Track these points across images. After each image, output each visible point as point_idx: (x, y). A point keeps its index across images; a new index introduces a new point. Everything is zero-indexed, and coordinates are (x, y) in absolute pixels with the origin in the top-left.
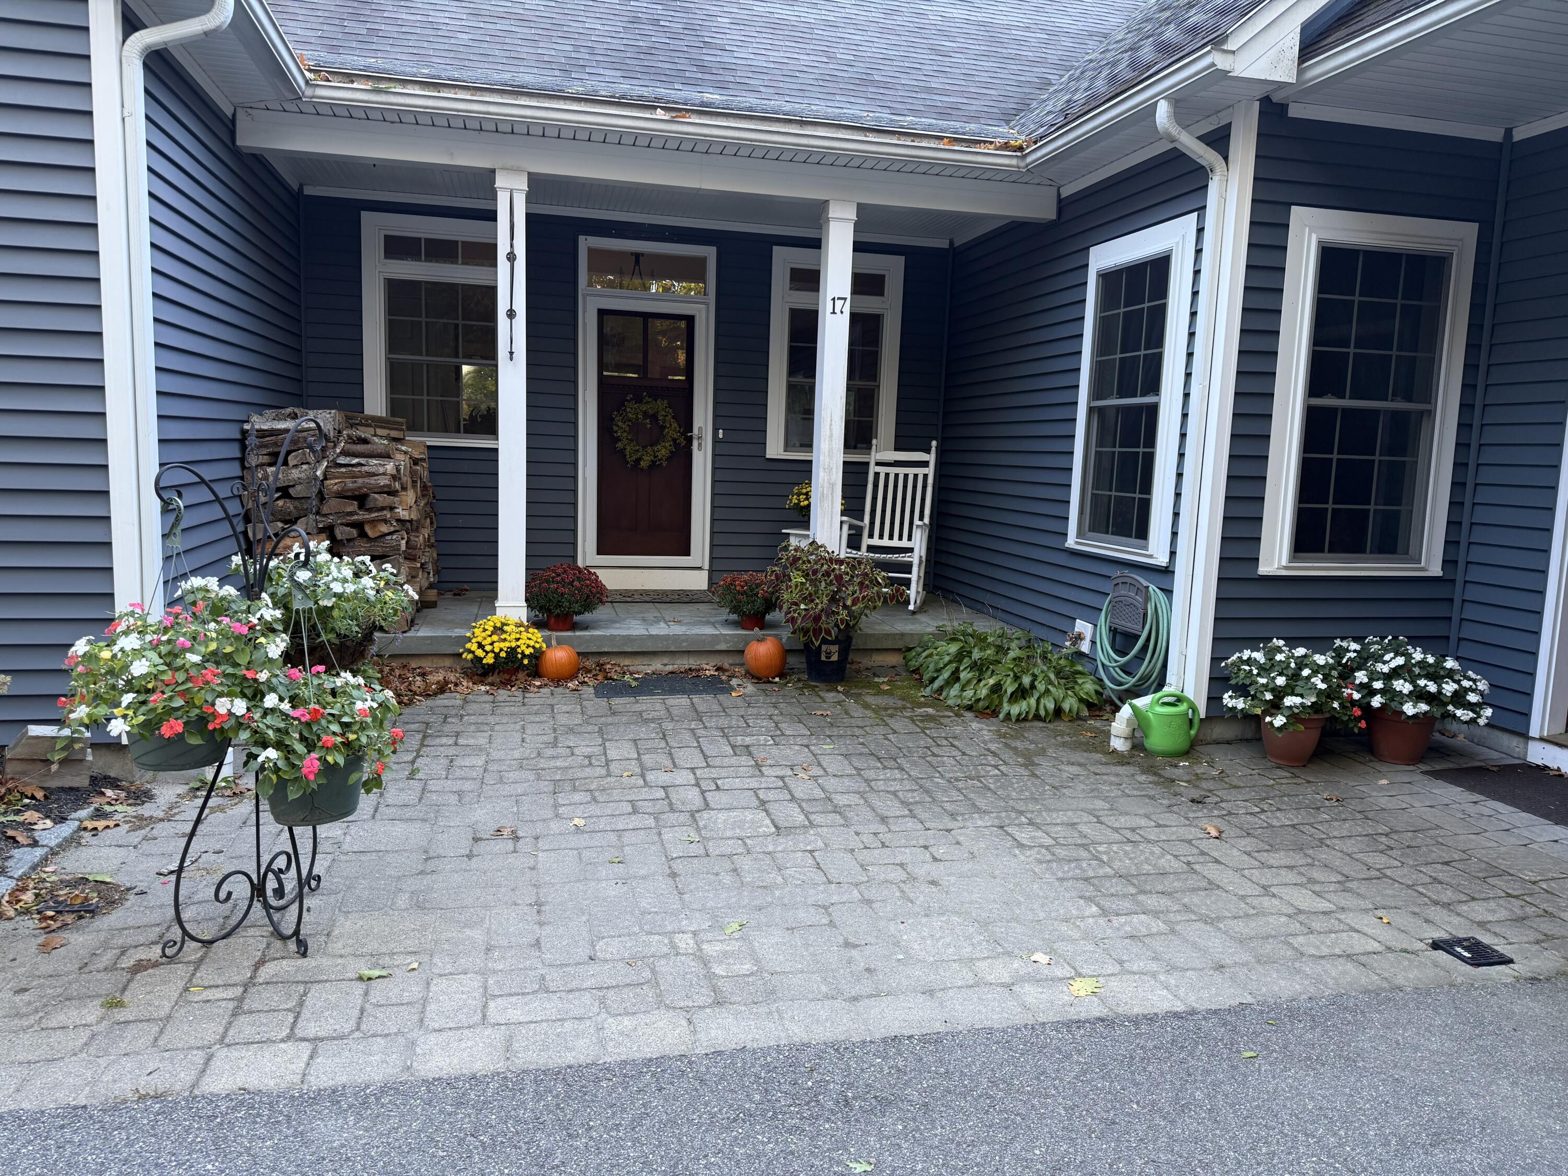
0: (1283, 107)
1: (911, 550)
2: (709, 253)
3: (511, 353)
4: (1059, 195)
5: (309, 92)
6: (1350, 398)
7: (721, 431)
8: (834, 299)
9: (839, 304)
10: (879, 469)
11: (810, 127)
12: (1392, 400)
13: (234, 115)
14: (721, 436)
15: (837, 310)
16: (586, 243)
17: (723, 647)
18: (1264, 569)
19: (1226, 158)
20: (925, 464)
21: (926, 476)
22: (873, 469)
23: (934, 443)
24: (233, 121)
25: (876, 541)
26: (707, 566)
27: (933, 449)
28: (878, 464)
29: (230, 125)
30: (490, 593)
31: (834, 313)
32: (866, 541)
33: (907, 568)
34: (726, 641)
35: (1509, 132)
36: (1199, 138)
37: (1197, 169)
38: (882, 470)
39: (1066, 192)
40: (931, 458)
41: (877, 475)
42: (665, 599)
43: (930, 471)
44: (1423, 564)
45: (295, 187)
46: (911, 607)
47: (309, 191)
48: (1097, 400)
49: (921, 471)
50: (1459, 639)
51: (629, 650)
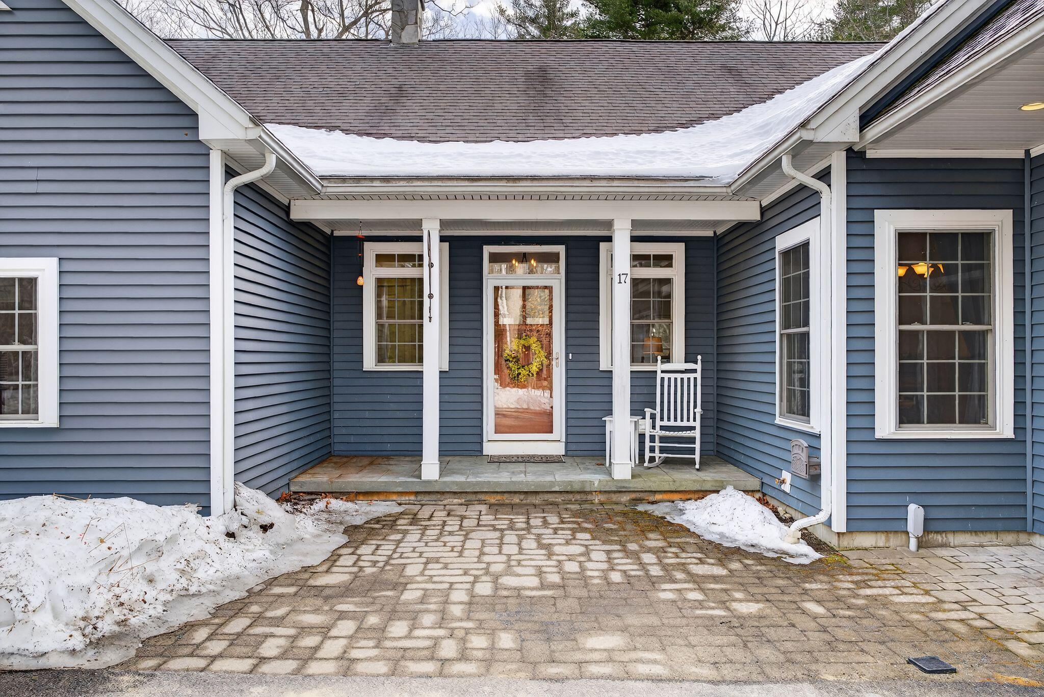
0: (862, 153)
1: (693, 428)
2: (561, 249)
3: (430, 318)
4: (761, 205)
5: (324, 190)
6: (931, 324)
7: (570, 355)
8: (620, 275)
9: (623, 277)
10: (663, 375)
11: (598, 182)
12: (962, 324)
13: (289, 204)
14: (570, 358)
15: (622, 281)
16: (487, 250)
17: (557, 489)
18: (878, 435)
19: (829, 186)
20: (695, 371)
21: (695, 379)
22: (659, 375)
23: (699, 357)
24: (289, 207)
25: (665, 423)
26: (564, 439)
27: (699, 362)
28: (662, 372)
29: (287, 209)
30: (418, 458)
31: (620, 283)
32: (658, 423)
33: (692, 440)
34: (559, 485)
35: (1027, 152)
36: (812, 177)
37: (815, 193)
38: (666, 376)
39: (764, 204)
40: (698, 367)
41: (662, 379)
42: (532, 460)
43: (698, 375)
44: (998, 430)
45: (329, 232)
46: (697, 466)
47: (336, 233)
48: (785, 329)
49: (692, 376)
50: (1033, 481)
51: (499, 490)
